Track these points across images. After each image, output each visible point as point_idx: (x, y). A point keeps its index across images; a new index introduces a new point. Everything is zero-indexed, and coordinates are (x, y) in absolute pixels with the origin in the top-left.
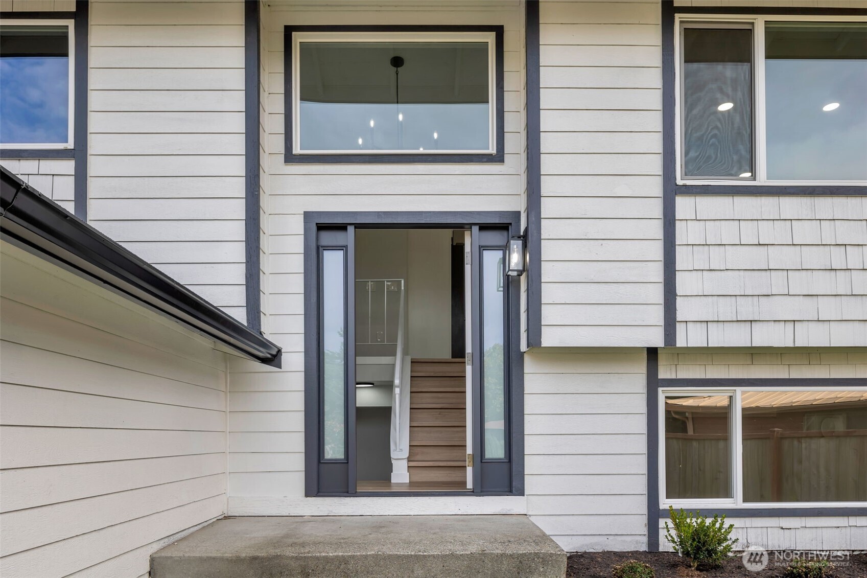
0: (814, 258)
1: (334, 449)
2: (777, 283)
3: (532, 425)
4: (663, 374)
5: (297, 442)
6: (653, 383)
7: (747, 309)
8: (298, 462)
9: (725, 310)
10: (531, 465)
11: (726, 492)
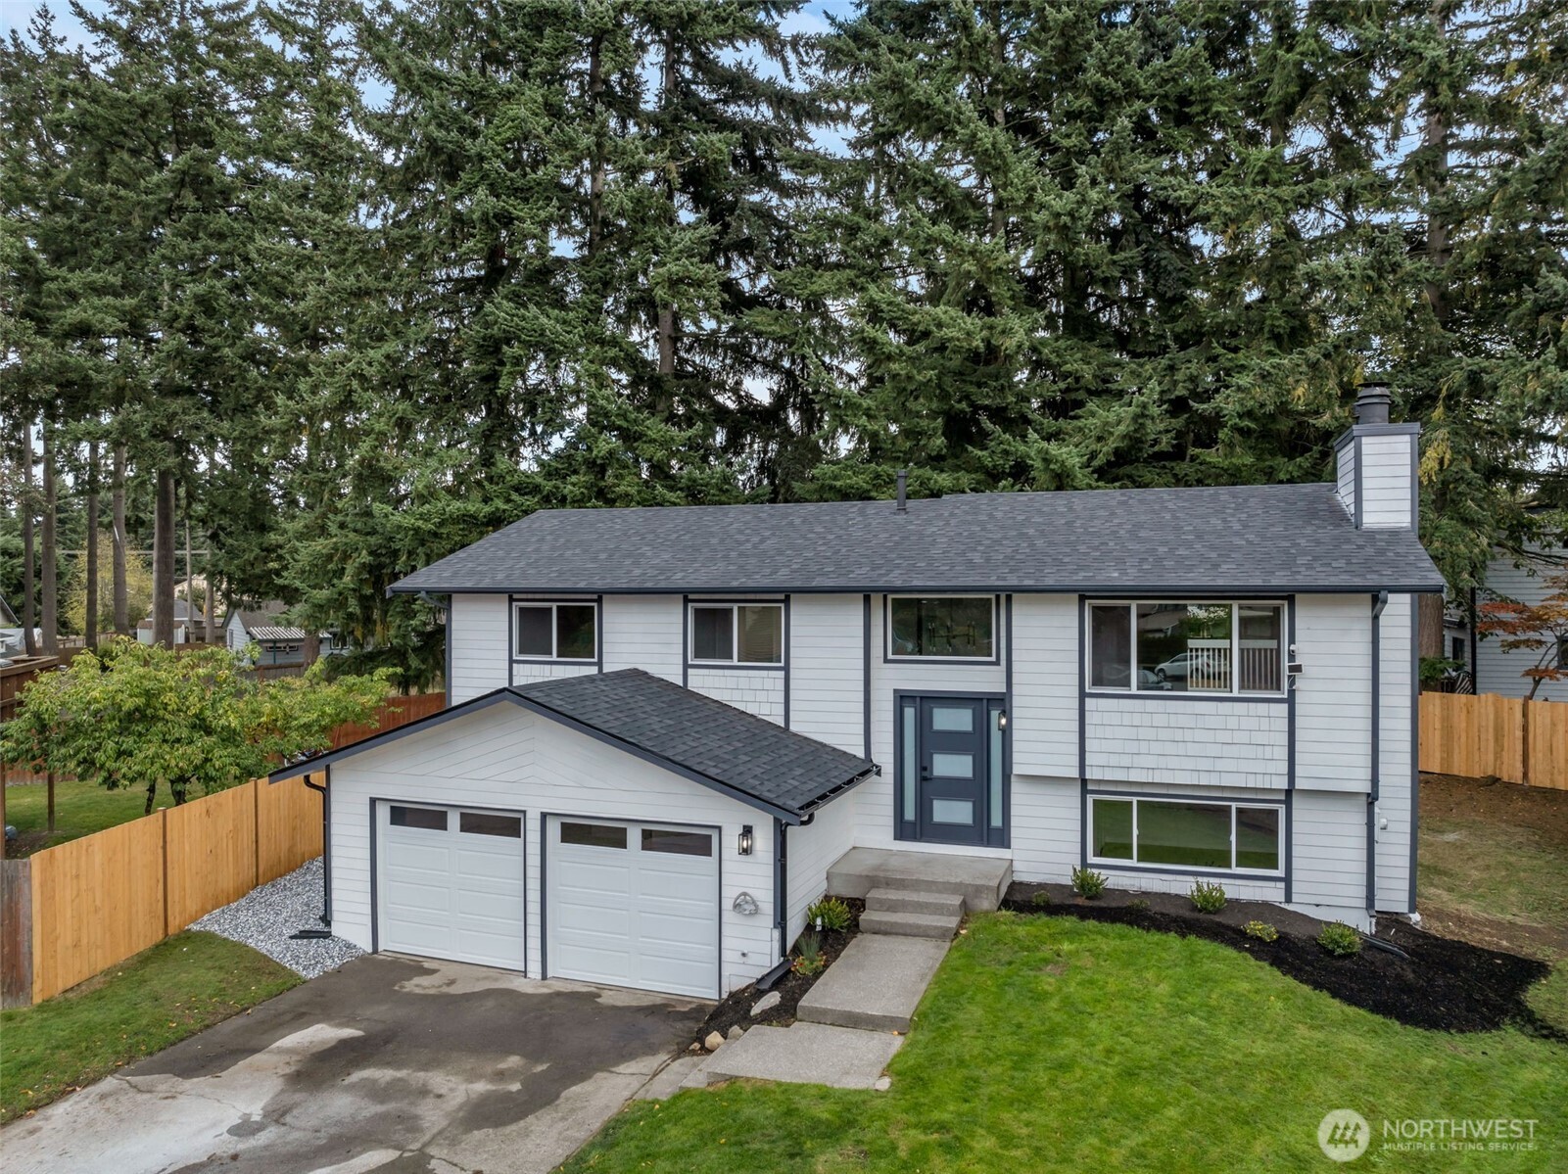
0: (1164, 734)
1: (910, 814)
2: (1144, 747)
3: (1014, 810)
4: (1090, 787)
5: (890, 811)
6: (1084, 792)
7: (1126, 761)
8: (890, 821)
9: (1114, 760)
10: (1014, 833)
11: (1131, 857)
